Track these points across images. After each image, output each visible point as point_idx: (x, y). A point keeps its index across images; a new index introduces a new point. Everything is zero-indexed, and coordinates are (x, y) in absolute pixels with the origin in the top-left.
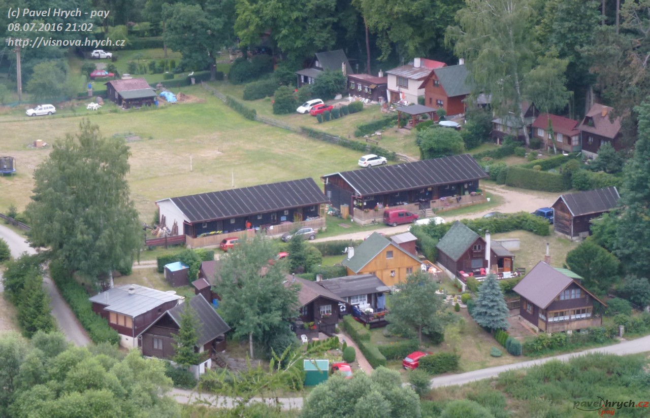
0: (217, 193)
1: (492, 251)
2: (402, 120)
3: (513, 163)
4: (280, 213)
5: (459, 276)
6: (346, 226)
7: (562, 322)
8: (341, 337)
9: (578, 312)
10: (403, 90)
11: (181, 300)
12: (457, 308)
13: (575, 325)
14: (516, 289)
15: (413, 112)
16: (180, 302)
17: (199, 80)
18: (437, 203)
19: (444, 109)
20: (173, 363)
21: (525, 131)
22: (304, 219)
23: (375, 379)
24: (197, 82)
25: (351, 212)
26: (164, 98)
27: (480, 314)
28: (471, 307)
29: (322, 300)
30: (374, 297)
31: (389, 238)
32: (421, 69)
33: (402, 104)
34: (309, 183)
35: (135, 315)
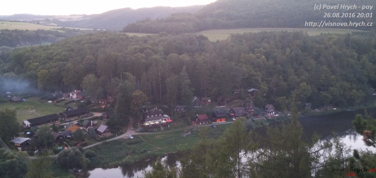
0: (37, 118)
1: (92, 124)
2: (74, 101)
3: (95, 107)
4: (50, 121)
5: (86, 129)
6: (64, 122)
7: (106, 135)
8: (65, 142)
9: (109, 133)
10: (73, 96)
11: (30, 139)
12: (87, 134)
13: (108, 135)
14: (98, 130)
15: (75, 100)
18: (82, 116)
19: (82, 99)
20: (30, 152)
21: (97, 102)
22: (55, 121)
23: (72, 149)
24: (30, 97)
25: (65, 119)
26: (23, 100)
27: (91, 135)
29: (60, 136)
30: (70, 134)
31: (72, 123)
32: (76, 92)
33: (73, 99)
34: (56, 114)
35: (20, 143)
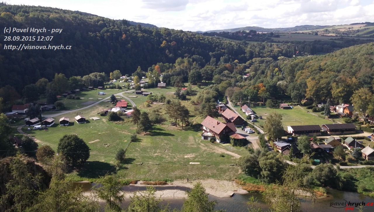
0: (299, 126)
1: (357, 143)
4: (312, 131)
7: (371, 159)
12: (348, 153)
14: (362, 151)
15: (341, 114)
16: (291, 145)
17: (297, 105)
22: (317, 132)
28: (351, 153)
29: (319, 148)
30: (330, 149)
31: (334, 138)
32: (343, 106)
33: (339, 112)
34: (318, 126)
35: (281, 146)
